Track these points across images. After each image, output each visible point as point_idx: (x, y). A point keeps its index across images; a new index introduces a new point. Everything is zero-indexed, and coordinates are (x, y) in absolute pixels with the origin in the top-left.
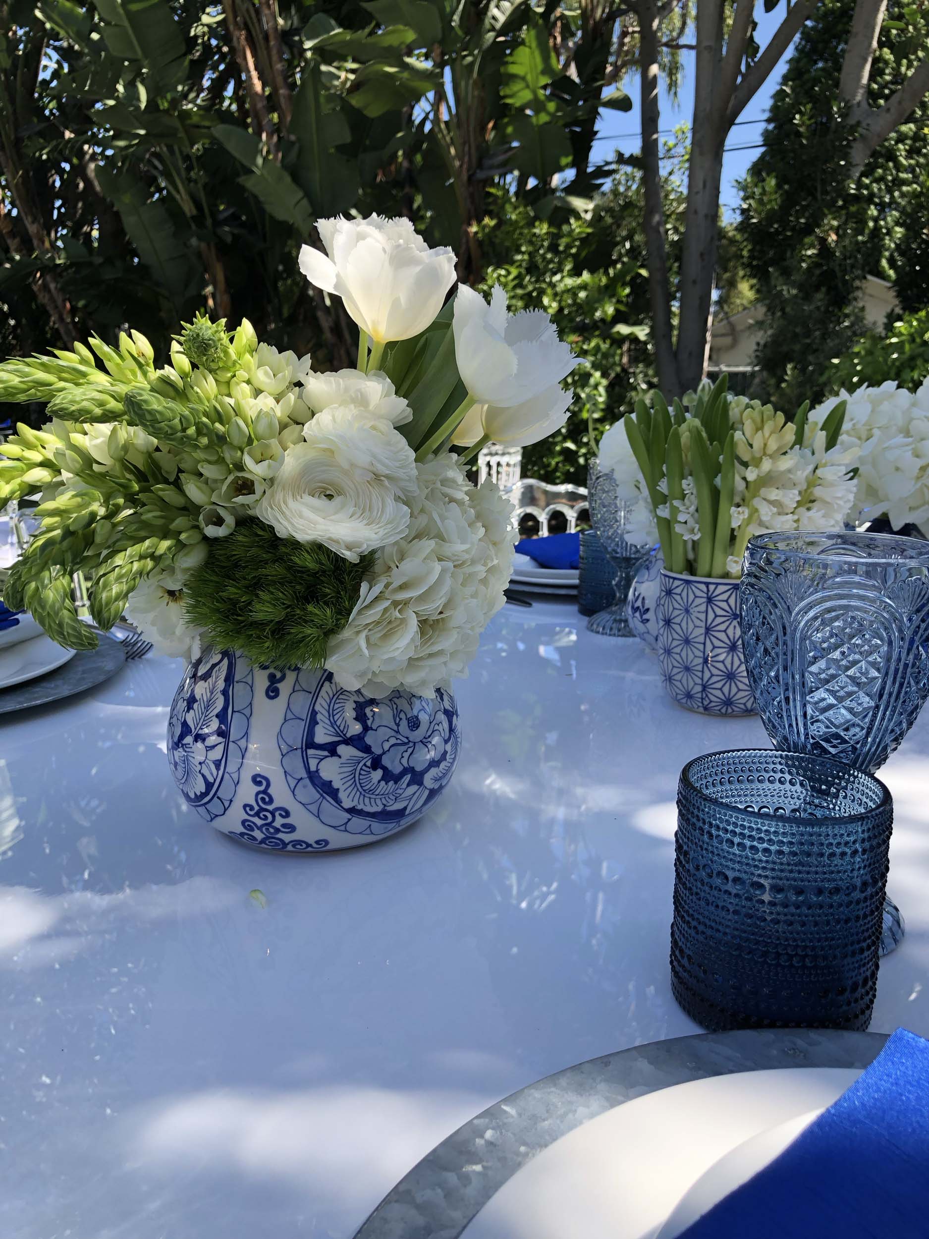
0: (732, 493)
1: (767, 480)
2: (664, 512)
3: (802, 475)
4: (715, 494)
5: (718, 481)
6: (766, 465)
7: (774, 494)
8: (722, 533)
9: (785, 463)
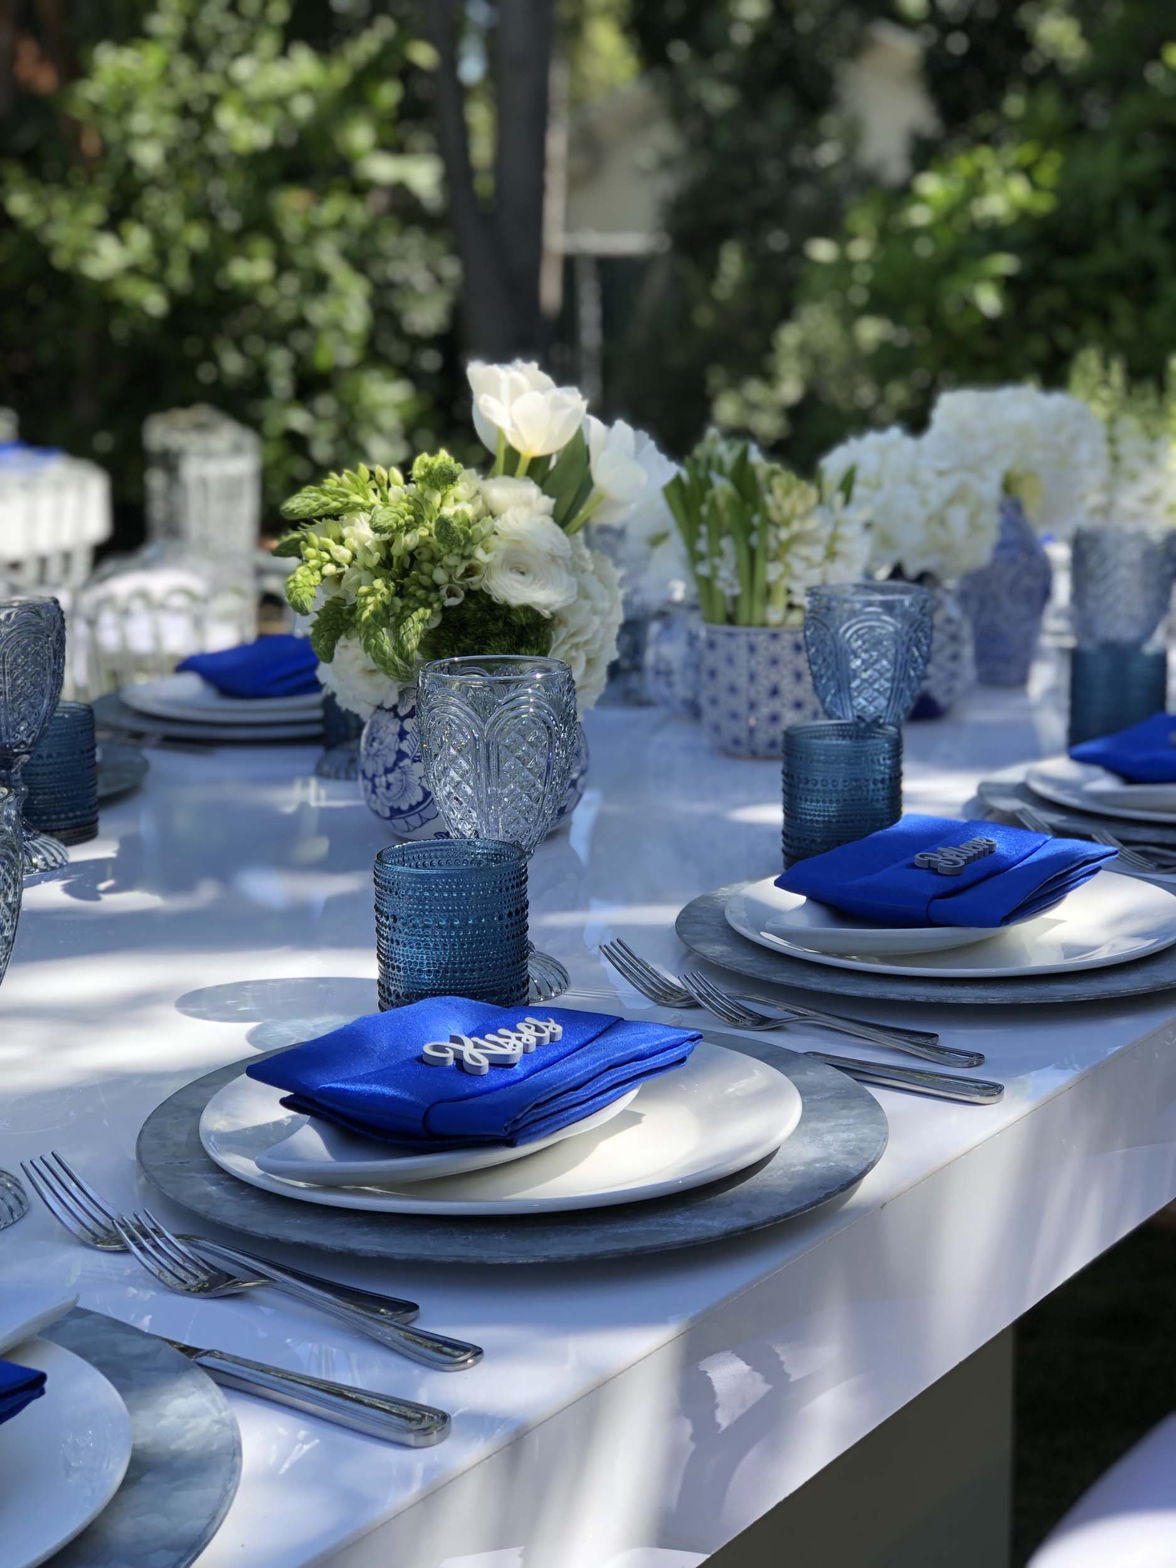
0: (767, 549)
1: (796, 539)
2: (704, 569)
3: (825, 532)
4: (752, 554)
5: (754, 539)
6: (796, 526)
7: (804, 551)
8: (759, 586)
9: (812, 524)
